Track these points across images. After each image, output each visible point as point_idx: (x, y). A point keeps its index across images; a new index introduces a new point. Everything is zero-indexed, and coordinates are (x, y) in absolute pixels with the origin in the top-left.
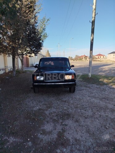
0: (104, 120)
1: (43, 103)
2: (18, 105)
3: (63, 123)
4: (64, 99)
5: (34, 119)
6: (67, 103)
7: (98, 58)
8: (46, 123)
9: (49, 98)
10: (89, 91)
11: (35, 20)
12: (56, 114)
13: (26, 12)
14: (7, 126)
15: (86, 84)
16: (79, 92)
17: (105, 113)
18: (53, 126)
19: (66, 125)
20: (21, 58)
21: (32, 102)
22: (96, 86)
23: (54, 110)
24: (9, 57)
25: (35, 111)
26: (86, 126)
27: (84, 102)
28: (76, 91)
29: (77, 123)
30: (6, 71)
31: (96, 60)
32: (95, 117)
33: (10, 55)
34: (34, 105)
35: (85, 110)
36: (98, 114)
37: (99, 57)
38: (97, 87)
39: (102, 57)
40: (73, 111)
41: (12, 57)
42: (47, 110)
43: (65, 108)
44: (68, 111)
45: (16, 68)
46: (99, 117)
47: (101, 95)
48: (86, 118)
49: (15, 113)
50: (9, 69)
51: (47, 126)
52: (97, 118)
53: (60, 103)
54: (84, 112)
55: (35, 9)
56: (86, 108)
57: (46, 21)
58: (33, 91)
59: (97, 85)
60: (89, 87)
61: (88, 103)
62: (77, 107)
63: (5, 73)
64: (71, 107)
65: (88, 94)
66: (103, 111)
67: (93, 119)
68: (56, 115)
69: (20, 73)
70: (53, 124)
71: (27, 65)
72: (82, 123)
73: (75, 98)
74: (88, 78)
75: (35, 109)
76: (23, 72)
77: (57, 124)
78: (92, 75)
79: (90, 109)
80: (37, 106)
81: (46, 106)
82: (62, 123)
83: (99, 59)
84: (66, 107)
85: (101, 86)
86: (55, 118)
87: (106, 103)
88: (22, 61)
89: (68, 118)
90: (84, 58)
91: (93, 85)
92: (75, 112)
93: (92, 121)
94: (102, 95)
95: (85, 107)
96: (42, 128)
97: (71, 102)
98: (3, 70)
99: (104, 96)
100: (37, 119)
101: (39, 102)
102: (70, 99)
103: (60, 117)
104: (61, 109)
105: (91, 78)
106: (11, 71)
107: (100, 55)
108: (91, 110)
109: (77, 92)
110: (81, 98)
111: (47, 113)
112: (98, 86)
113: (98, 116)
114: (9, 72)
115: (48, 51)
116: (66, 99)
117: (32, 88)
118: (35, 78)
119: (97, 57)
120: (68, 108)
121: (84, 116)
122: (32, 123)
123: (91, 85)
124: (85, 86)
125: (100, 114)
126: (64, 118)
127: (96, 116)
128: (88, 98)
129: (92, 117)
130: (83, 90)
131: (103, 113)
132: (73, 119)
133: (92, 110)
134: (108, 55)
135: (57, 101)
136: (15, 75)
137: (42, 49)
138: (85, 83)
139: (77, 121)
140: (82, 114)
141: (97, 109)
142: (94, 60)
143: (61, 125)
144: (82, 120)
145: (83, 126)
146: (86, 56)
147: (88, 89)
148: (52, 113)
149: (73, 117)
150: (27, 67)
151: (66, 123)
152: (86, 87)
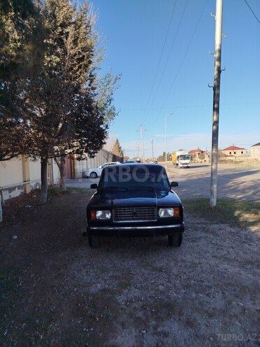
0: (254, 321)
1: (111, 274)
2: (56, 278)
3: (159, 330)
4: (159, 265)
5: (93, 318)
6: (165, 275)
7: (229, 154)
8: (121, 328)
9: (123, 261)
10: (213, 242)
11: (91, 83)
12: (141, 303)
13: (72, 69)
14: (33, 335)
15: (205, 223)
16: (191, 244)
17: (254, 304)
18: (136, 336)
19: (166, 335)
20: (60, 162)
21: (87, 272)
22: (229, 229)
23: (137, 292)
24: (34, 161)
25: (93, 295)
26: (212, 339)
27: (203, 272)
28: (183, 241)
29: (190, 330)
30: (25, 190)
31: (225, 161)
32: (232, 313)
33: (37, 158)
34: (91, 279)
35: (208, 295)
36: (238, 304)
37: (233, 154)
38: (231, 233)
39: (238, 152)
40: (180, 297)
41: (40, 160)
42: (120, 293)
43: (161, 287)
44: (168, 297)
45: (49, 183)
46: (241, 313)
47: (241, 253)
48: (211, 316)
49: (49, 299)
50: (33, 184)
51: (122, 337)
52: (235, 316)
53: (149, 274)
54: (206, 299)
55: (90, 62)
56: (210, 287)
57: (112, 82)
58: (87, 241)
59: (231, 226)
60: (213, 233)
61: (212, 276)
62: (187, 286)
63: (24, 195)
64: (175, 285)
65: (211, 251)
66: (248, 297)
67: (227, 319)
68: (143, 308)
69: (56, 194)
70: (135, 330)
71: (73, 175)
72: (203, 330)
73: (183, 261)
74: (210, 208)
75: (93, 290)
76: (63, 193)
77: (144, 332)
78: (218, 201)
79: (218, 292)
80: (99, 282)
81: (117, 282)
82: (155, 328)
83: (232, 158)
84: (163, 285)
85: (240, 229)
86: (140, 314)
87: (254, 274)
88: (61, 168)
89: (169, 316)
90: (197, 156)
91: (222, 226)
92: (185, 298)
93: (225, 324)
94: (244, 253)
95: (207, 286)
96: (111, 342)
97: (175, 271)
98: (19, 187)
99: (248, 257)
100: (100, 317)
101: (103, 271)
102: (172, 264)
103: (152, 312)
104: (152, 290)
105: (215, 208)
106: (36, 190)
107: (233, 148)
108: (221, 294)
109: (186, 244)
110: (196, 261)
111: (121, 299)
112: (233, 230)
113: (238, 311)
114: (33, 192)
115: (117, 141)
116: (162, 265)
117: (84, 234)
118: (93, 215)
119: (227, 153)
120: (168, 289)
121: (207, 312)
122: (89, 328)
123: (216, 226)
124: (204, 228)
125: (242, 305)
126: (159, 314)
127: (234, 310)
128: (213, 262)
129: (224, 312)
130: (200, 238)
131: (249, 303)
132: (180, 319)
133: (223, 293)
134: (252, 149)
135: (143, 270)
136: (45, 201)
137: (105, 143)
138: (203, 220)
139: (189, 323)
140: (200, 304)
141: (235, 290)
142: (222, 161)
143: (155, 333)
144: (201, 320)
145: (204, 337)
146: (202, 152)
147: (212, 236)
148: (131, 302)
149: (180, 314)
150: (71, 178)
151: (166, 329)
152: (207, 231)
